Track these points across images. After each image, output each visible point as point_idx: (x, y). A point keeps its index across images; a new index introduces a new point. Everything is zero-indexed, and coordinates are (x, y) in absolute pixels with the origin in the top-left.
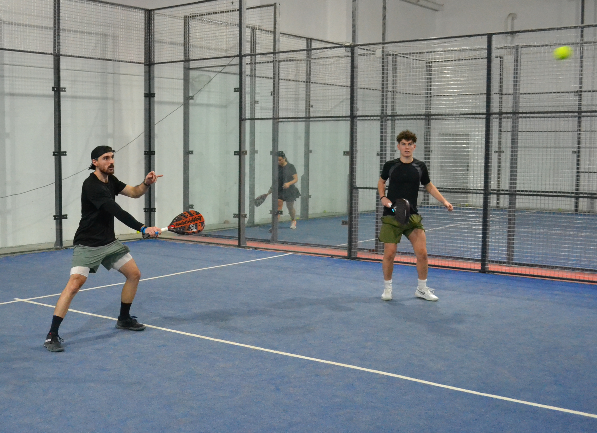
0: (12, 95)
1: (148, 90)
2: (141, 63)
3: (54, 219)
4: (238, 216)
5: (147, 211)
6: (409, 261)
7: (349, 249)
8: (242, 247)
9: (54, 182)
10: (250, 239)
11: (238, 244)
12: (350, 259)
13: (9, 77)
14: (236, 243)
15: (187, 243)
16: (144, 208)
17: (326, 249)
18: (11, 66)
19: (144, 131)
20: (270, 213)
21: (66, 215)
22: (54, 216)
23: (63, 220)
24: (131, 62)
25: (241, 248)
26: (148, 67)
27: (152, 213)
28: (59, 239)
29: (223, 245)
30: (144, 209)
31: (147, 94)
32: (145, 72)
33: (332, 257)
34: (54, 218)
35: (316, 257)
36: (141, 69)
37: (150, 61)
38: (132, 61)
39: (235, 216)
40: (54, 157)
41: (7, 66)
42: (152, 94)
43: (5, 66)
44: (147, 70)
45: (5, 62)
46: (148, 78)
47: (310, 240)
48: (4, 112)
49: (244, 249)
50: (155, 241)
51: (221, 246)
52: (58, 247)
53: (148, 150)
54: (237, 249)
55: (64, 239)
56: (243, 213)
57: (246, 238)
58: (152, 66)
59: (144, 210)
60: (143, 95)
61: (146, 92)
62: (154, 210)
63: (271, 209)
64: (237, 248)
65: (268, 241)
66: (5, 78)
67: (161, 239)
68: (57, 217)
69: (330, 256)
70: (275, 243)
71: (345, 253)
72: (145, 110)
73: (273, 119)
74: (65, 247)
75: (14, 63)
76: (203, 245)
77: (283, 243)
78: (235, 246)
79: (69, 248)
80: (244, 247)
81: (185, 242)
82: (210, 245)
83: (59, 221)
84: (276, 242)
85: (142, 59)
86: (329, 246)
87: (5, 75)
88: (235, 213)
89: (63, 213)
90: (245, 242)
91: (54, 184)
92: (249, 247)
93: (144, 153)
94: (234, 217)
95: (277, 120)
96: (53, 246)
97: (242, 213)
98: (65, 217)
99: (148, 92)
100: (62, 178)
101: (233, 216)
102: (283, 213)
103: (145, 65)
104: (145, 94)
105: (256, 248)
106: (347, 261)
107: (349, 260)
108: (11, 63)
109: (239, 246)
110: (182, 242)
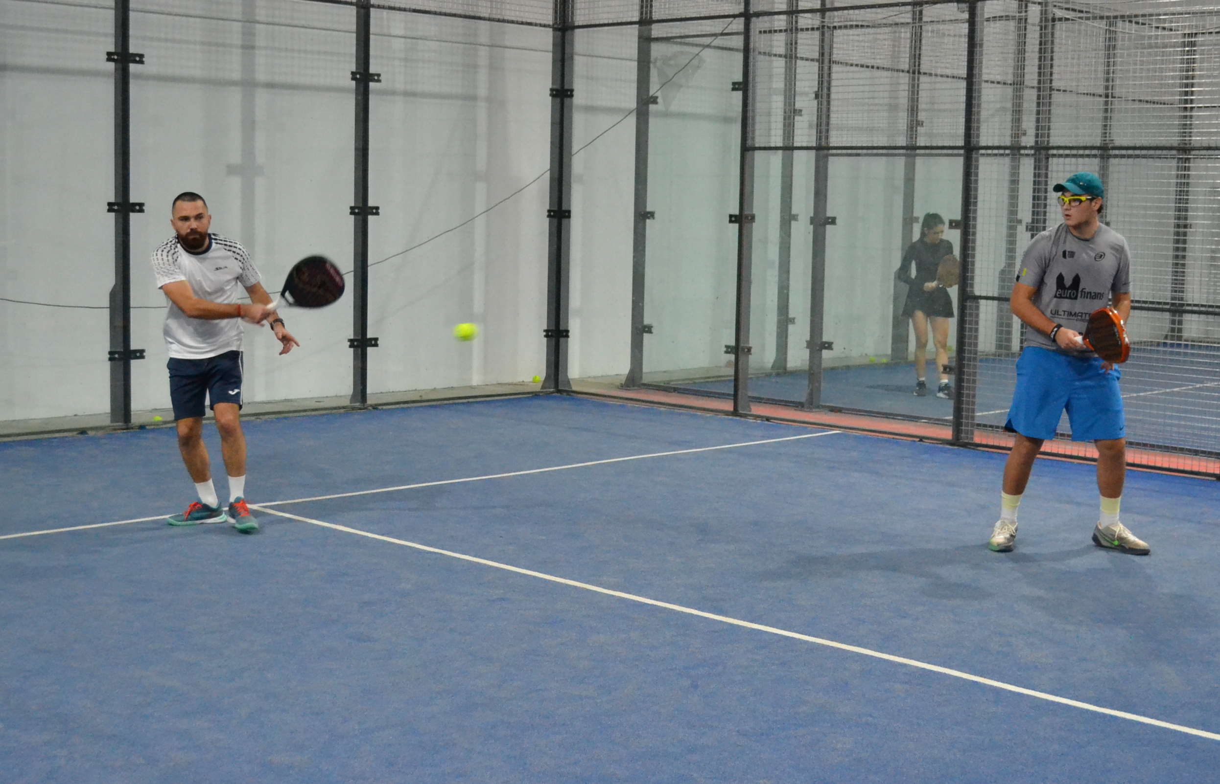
0: (270, 86)
1: (559, 82)
2: (545, 26)
3: (350, 346)
4: (734, 350)
5: (552, 336)
6: (1075, 454)
7: (957, 425)
8: (741, 416)
9: (353, 270)
10: (759, 400)
11: (732, 409)
12: (958, 446)
13: (266, 48)
14: (729, 406)
15: (630, 404)
16: (546, 328)
17: (918, 424)
18: (270, 27)
19: (549, 167)
20: (807, 347)
21: (376, 339)
22: (350, 340)
23: (370, 350)
24: (522, 23)
25: (738, 418)
26: (559, 33)
27: (562, 340)
28: (360, 387)
29: (704, 410)
30: (545, 331)
31: (556, 90)
32: (554, 45)
33: (921, 440)
34: (349, 343)
35: (887, 441)
36: (546, 38)
37: (564, 22)
38: (524, 20)
39: (729, 350)
40: (353, 217)
41: (262, 26)
42: (568, 90)
43: (257, 26)
44: (559, 40)
45: (258, 18)
46: (559, 55)
47: (886, 405)
48: (253, 122)
49: (742, 419)
50: (565, 399)
51: (699, 413)
52: (357, 404)
53: (556, 209)
54: (731, 419)
55: (369, 390)
56: (746, 345)
57: (749, 397)
58: (568, 33)
59: (545, 333)
60: (549, 92)
61: (555, 87)
62: (565, 334)
63: (808, 338)
64: (730, 417)
65: (798, 406)
66: (257, 52)
67: (579, 396)
68: (356, 343)
69: (918, 439)
70: (814, 410)
71: (947, 433)
72: (553, 124)
73: (818, 148)
74: (371, 406)
75: (277, 20)
76: (663, 409)
77: (834, 410)
78: (726, 413)
79: (380, 407)
80: (745, 416)
81: (626, 401)
82: (677, 410)
83: (360, 350)
84: (818, 407)
85: (548, 17)
86: (925, 418)
87: (257, 44)
88: (729, 344)
89: (370, 335)
90: (749, 406)
91: (353, 273)
92: (757, 417)
93: (547, 214)
94: (726, 352)
95: (825, 152)
96: (346, 402)
97: (742, 345)
98: (373, 342)
99: (558, 87)
100: (370, 262)
101: (725, 349)
102: (834, 346)
103: (555, 29)
104: (552, 90)
105: (768, 419)
106: (949, 449)
107: (956, 447)
108: (270, 20)
109: (735, 413)
110: (620, 402)
